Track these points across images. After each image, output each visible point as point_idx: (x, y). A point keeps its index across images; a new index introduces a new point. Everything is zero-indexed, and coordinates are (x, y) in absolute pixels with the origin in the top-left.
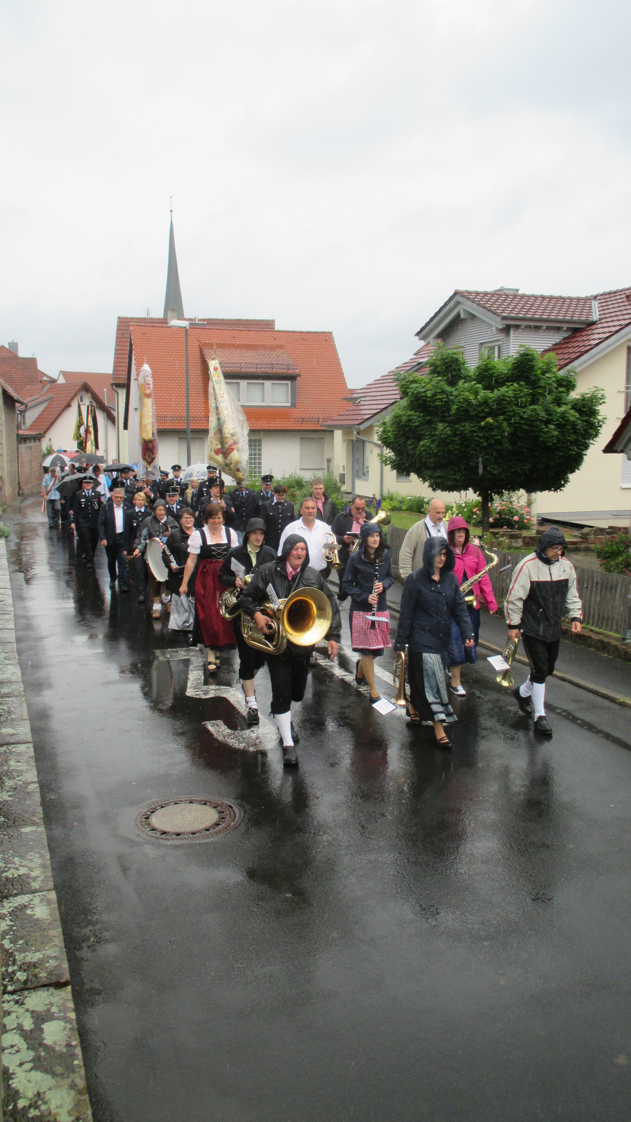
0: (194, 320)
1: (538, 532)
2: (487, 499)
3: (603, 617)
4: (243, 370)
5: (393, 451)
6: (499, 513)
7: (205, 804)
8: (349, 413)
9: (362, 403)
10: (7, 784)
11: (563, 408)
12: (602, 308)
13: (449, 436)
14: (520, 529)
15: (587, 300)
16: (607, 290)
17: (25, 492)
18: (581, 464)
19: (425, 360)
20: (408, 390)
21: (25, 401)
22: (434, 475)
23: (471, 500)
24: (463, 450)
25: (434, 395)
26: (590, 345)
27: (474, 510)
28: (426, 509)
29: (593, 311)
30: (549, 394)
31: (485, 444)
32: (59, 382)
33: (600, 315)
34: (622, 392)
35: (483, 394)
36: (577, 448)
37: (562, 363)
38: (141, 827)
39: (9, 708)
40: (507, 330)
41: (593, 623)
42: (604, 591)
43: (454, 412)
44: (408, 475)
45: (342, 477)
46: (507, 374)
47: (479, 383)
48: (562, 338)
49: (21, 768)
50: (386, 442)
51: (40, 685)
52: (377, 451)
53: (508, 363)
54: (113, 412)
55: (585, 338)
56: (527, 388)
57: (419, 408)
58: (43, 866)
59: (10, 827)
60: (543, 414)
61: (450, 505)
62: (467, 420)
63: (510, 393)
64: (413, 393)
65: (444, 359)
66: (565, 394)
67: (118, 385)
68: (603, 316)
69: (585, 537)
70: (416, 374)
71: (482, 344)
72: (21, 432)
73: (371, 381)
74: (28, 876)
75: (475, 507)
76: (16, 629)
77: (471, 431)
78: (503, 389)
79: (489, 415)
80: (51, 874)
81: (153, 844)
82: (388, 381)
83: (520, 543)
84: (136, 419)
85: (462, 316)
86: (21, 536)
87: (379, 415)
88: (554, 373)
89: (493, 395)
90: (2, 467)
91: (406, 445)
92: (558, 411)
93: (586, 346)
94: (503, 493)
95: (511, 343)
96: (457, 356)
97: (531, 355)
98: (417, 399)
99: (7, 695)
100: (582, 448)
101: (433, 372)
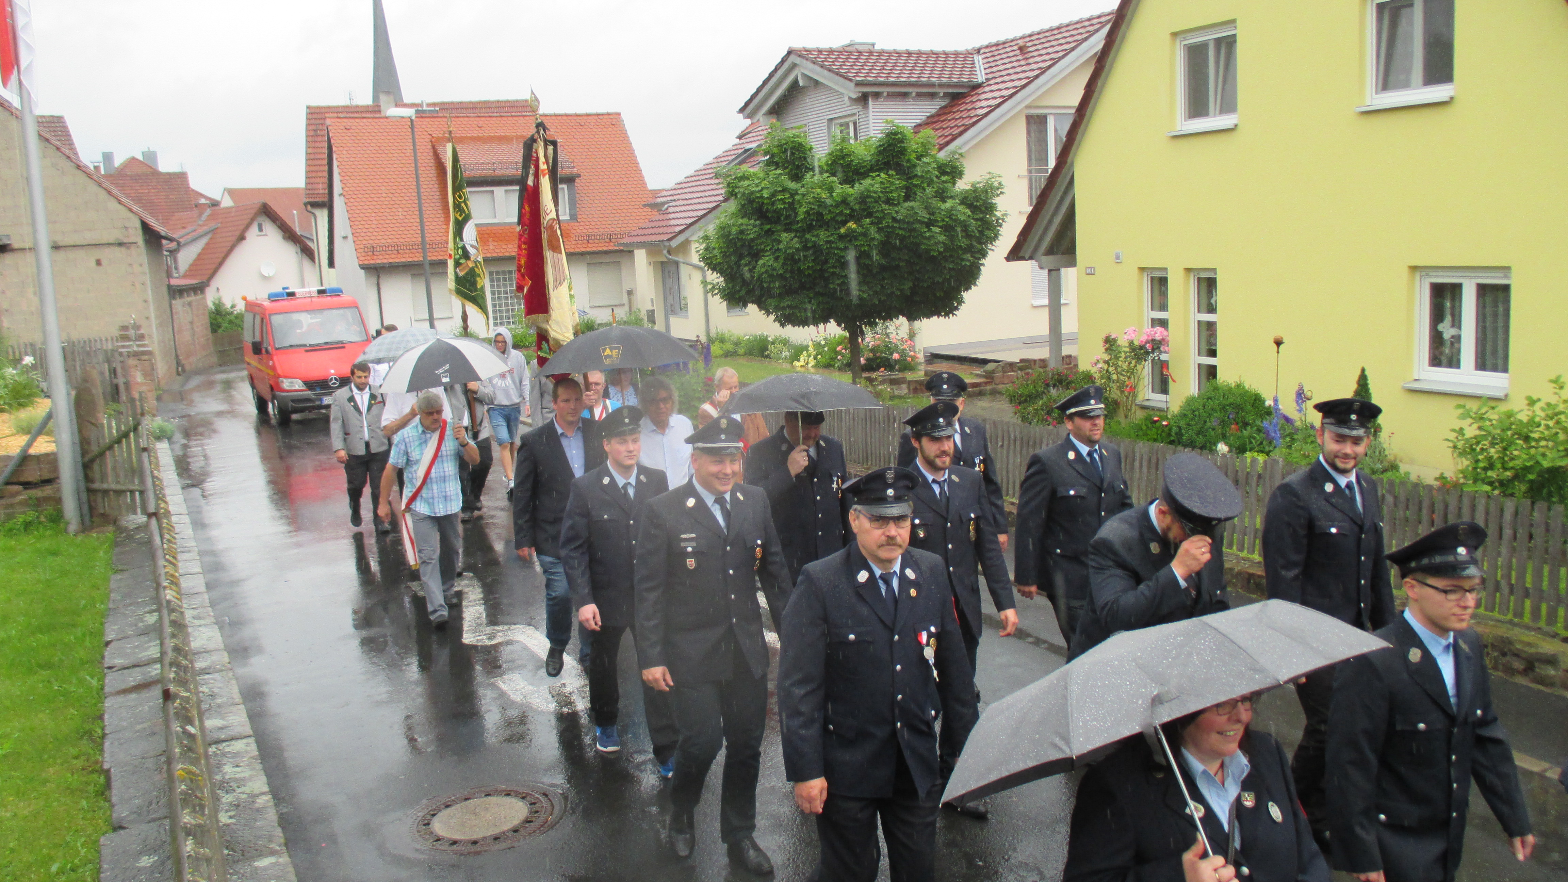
0: (421, 105)
2: (855, 333)
4: (498, 173)
5: (721, 274)
6: (872, 350)
7: (508, 795)
8: (653, 224)
9: (671, 210)
10: (224, 800)
11: (949, 204)
12: (988, 65)
13: (798, 250)
14: (902, 370)
15: (968, 54)
16: (994, 41)
17: (187, 367)
18: (978, 278)
19: (753, 145)
20: (737, 190)
21: (174, 236)
22: (782, 305)
23: (832, 335)
24: (818, 268)
25: (773, 195)
26: (977, 116)
27: (838, 349)
28: (771, 352)
29: (977, 69)
30: (929, 185)
32: (223, 205)
33: (986, 74)
34: (1024, 177)
35: (840, 190)
36: (972, 256)
37: (943, 141)
38: (420, 839)
39: (210, 688)
40: (864, 99)
43: (802, 217)
44: (745, 306)
45: (651, 315)
46: (870, 161)
47: (834, 175)
48: (938, 107)
49: (242, 775)
50: (711, 263)
51: (246, 649)
52: (697, 276)
53: (870, 146)
54: (310, 244)
55: (969, 107)
56: (898, 179)
57: (753, 214)
59: (238, 861)
60: (923, 214)
61: (805, 343)
62: (821, 227)
63: (877, 187)
64: (744, 194)
65: (781, 146)
66: (950, 184)
67: (316, 205)
68: (990, 76)
69: (990, 377)
70: (744, 167)
71: (831, 120)
72: (173, 282)
73: (681, 178)
75: (839, 344)
76: (204, 573)
77: (828, 242)
78: (867, 182)
79: (851, 217)
81: (441, 861)
82: (705, 177)
83: (904, 390)
84: (346, 252)
85: (801, 83)
86: (187, 434)
87: (697, 226)
88: (934, 157)
89: (854, 191)
90: (150, 336)
91: (739, 266)
92: (943, 208)
93: (971, 117)
94: (876, 324)
95: (871, 117)
96: (800, 140)
97: (901, 133)
98: (751, 201)
99: (205, 671)
100: (978, 256)
101: (769, 163)
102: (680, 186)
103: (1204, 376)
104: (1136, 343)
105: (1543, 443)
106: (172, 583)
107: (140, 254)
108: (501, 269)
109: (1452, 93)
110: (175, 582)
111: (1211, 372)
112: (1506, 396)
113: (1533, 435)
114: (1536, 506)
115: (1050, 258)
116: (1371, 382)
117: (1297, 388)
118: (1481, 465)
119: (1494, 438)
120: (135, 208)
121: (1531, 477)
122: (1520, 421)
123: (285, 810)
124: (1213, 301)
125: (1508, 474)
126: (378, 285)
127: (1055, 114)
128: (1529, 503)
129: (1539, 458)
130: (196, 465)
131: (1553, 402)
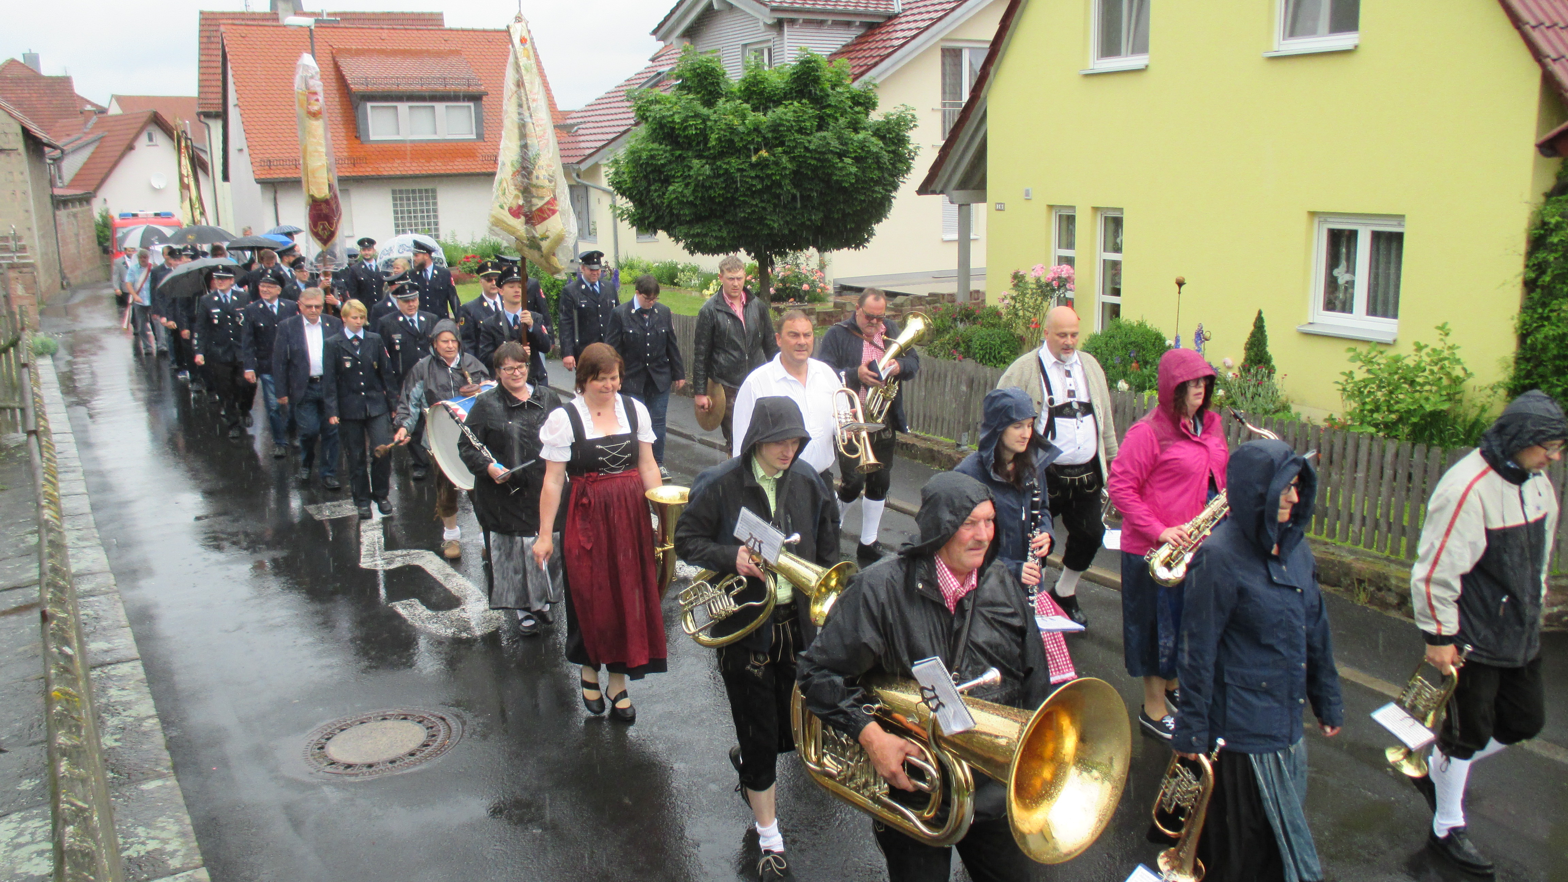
0: (320, 14)
1: (836, 305)
2: (765, 263)
3: (930, 417)
4: (402, 87)
5: (631, 199)
6: (783, 281)
7: (405, 719)
9: (581, 132)
10: (109, 723)
11: (861, 136)
13: (709, 177)
14: (811, 301)
17: (73, 281)
18: (889, 211)
19: (666, 69)
20: (648, 114)
21: (59, 144)
22: (691, 232)
24: (729, 195)
25: (685, 120)
26: (893, 46)
28: (680, 279)
30: (842, 116)
31: (759, 187)
32: (111, 112)
33: (903, 4)
34: (938, 110)
35: (753, 117)
36: (883, 189)
37: (857, 71)
38: (314, 762)
39: (95, 611)
40: (779, 25)
41: (918, 426)
42: (929, 383)
43: (714, 143)
44: (655, 233)
46: (784, 89)
47: (747, 102)
48: (854, 36)
49: (128, 698)
50: (620, 188)
51: (134, 572)
52: (606, 201)
53: (784, 74)
54: (203, 156)
55: (885, 37)
56: (812, 108)
57: (664, 139)
58: (183, 834)
59: (124, 784)
60: (835, 144)
62: (732, 154)
63: (790, 116)
64: (655, 118)
65: (695, 70)
66: (863, 115)
67: (208, 115)
68: (907, 7)
69: (899, 309)
70: (657, 91)
71: (745, 45)
72: (57, 192)
73: (592, 100)
74: (161, 852)
76: (89, 493)
77: (738, 170)
78: (780, 110)
79: (763, 145)
80: (196, 844)
81: (335, 785)
82: (616, 99)
84: (241, 165)
85: (716, 7)
86: (73, 350)
87: (607, 149)
88: (848, 86)
89: (764, 119)
90: (32, 248)
91: (649, 191)
92: (855, 138)
93: (887, 48)
94: (786, 254)
95: (786, 44)
96: (713, 66)
97: (815, 61)
98: (662, 126)
99: (90, 593)
100: (889, 188)
101: (681, 87)
102: (591, 108)
103: (1107, 314)
104: (1043, 280)
105: (1427, 388)
106: (51, 502)
107: (21, 162)
108: (404, 188)
109: (1356, 42)
110: (54, 502)
111: (1115, 310)
112: (1395, 341)
113: (1418, 380)
114: (1416, 447)
115: (962, 192)
116: (1267, 324)
117: (1196, 328)
118: (1368, 407)
119: (1381, 381)
120: (16, 113)
121: (1414, 420)
122: (1407, 366)
123: (174, 734)
124: (1118, 240)
125: (1393, 416)
126: (275, 199)
127: (969, 48)
128: (1410, 445)
129: (1423, 402)
130: (83, 381)
131: (1439, 348)
